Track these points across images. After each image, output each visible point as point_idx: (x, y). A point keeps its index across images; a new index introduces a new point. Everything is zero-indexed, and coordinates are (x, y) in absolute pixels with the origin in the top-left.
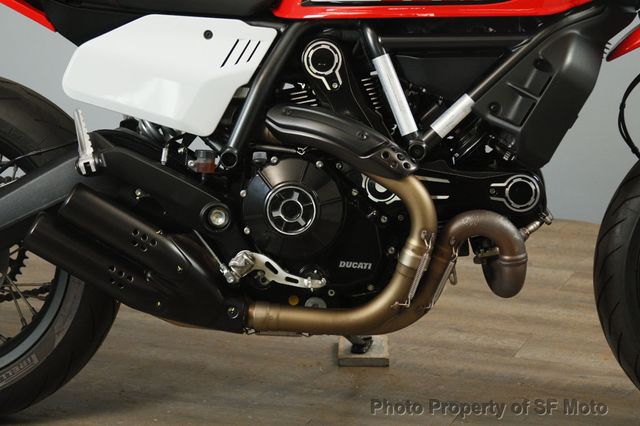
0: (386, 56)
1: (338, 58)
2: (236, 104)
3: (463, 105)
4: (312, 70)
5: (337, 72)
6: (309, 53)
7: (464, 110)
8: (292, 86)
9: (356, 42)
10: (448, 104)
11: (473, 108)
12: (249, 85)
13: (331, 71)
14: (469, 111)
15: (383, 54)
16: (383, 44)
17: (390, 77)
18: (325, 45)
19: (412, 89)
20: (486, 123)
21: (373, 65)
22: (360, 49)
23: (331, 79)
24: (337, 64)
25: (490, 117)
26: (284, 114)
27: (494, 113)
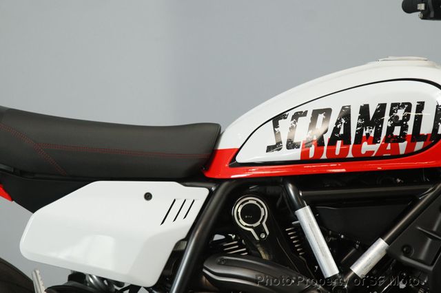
0: (307, 208)
1: (264, 211)
2: (176, 255)
3: (378, 248)
4: (242, 224)
5: (264, 224)
6: (238, 209)
7: (379, 252)
8: (223, 237)
9: (279, 196)
10: (364, 248)
11: (388, 251)
12: (187, 238)
13: (258, 223)
14: (384, 253)
15: (304, 206)
16: (304, 198)
17: (312, 226)
18: (252, 201)
19: (332, 236)
20: (400, 263)
21: (296, 216)
22: (283, 204)
23: (259, 230)
24: (264, 217)
25: (404, 258)
26: (219, 264)
27: (407, 254)
